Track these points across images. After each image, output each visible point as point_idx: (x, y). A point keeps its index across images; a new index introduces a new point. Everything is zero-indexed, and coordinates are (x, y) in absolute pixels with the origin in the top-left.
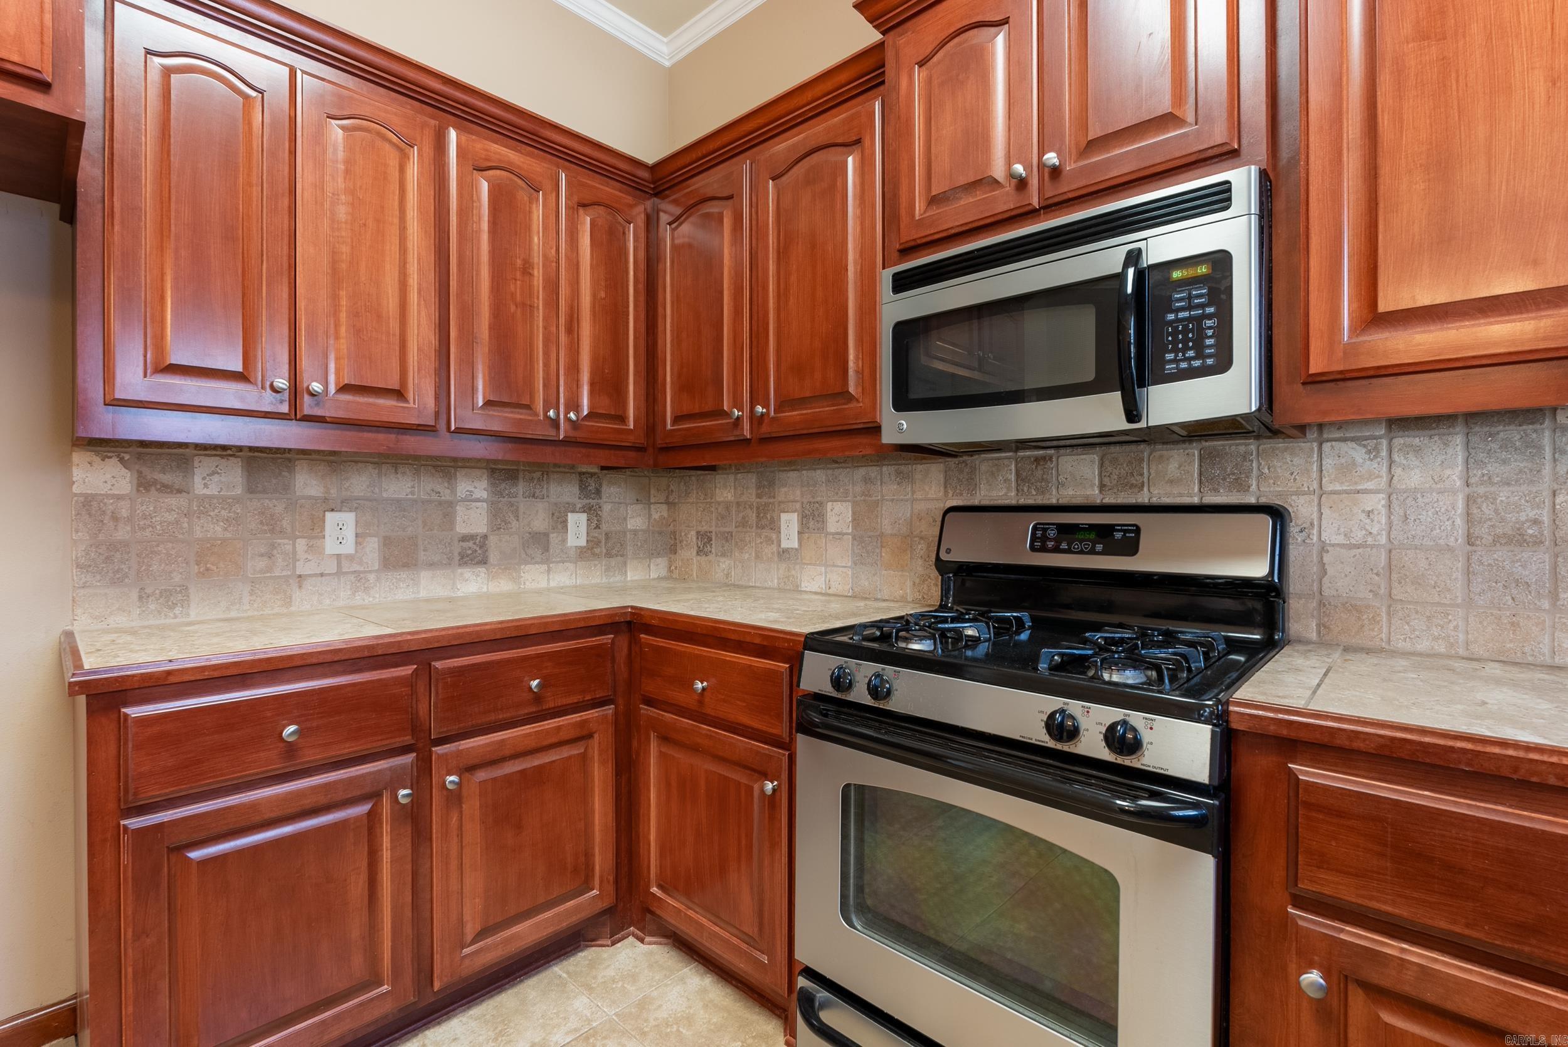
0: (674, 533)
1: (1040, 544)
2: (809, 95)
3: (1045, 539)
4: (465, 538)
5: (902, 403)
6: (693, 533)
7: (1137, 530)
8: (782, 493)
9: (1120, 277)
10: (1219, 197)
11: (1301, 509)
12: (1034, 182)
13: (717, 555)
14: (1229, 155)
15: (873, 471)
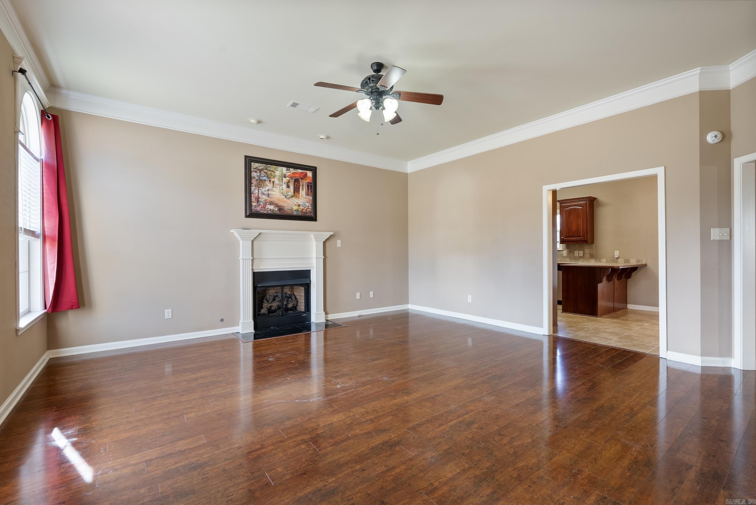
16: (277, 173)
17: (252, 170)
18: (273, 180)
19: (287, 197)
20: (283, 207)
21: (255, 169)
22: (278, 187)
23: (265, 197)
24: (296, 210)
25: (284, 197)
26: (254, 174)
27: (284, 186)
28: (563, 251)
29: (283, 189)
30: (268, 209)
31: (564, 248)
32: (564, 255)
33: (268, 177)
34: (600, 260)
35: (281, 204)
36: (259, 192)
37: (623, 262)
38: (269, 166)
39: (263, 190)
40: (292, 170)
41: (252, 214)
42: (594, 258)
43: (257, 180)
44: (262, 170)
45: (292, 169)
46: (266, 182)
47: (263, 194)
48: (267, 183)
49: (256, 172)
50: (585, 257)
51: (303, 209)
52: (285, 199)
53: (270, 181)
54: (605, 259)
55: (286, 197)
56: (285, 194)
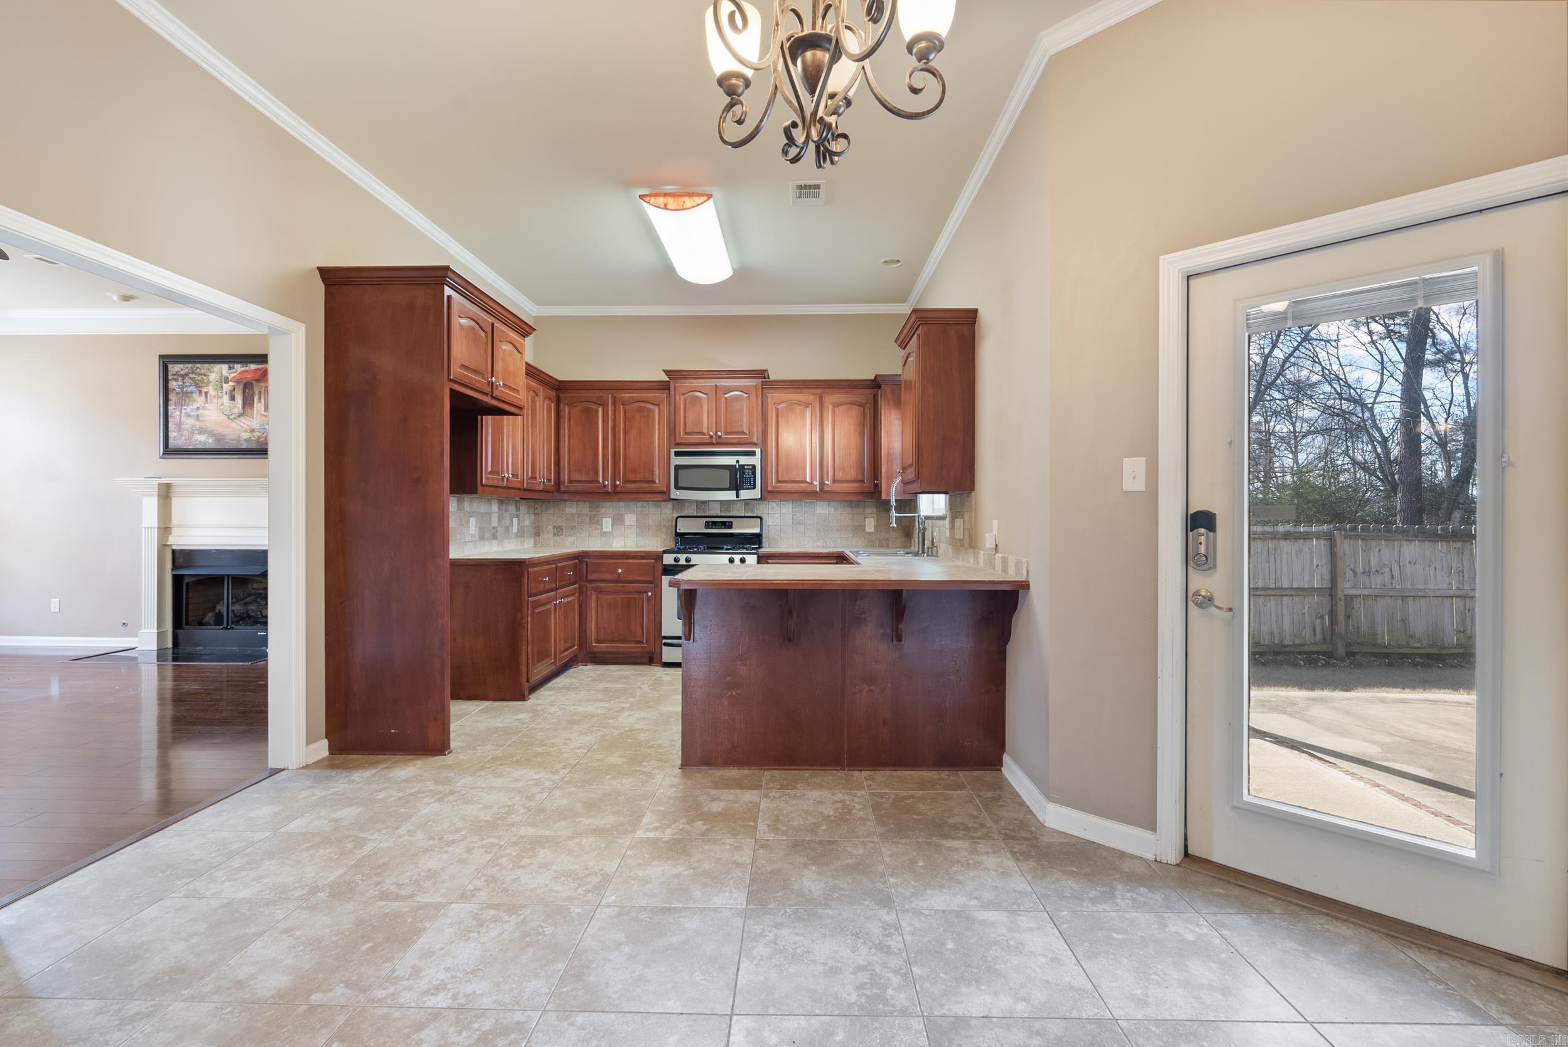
0: (538, 527)
1: (707, 525)
2: (640, 384)
3: (708, 525)
4: (494, 528)
5: (677, 487)
6: (551, 527)
7: (732, 522)
8: (603, 510)
9: (735, 465)
10: (753, 454)
11: (765, 517)
12: (714, 437)
13: (566, 536)
14: (755, 445)
15: (645, 504)
16: (213, 377)
17: (170, 377)
18: (205, 390)
19: (231, 417)
20: (224, 436)
21: (175, 375)
22: (215, 400)
23: (192, 421)
24: (246, 440)
25: (225, 418)
26: (173, 384)
27: (226, 398)
29: (222, 404)
30: (195, 441)
33: (197, 386)
35: (219, 430)
36: (181, 413)
38: (198, 365)
39: (189, 409)
40: (239, 368)
41: (169, 451)
43: (177, 393)
44: (186, 375)
45: (239, 365)
46: (194, 394)
47: (189, 416)
48: (196, 396)
49: (176, 380)
51: (259, 437)
52: (228, 422)
53: (200, 392)
55: (229, 418)
56: (227, 413)
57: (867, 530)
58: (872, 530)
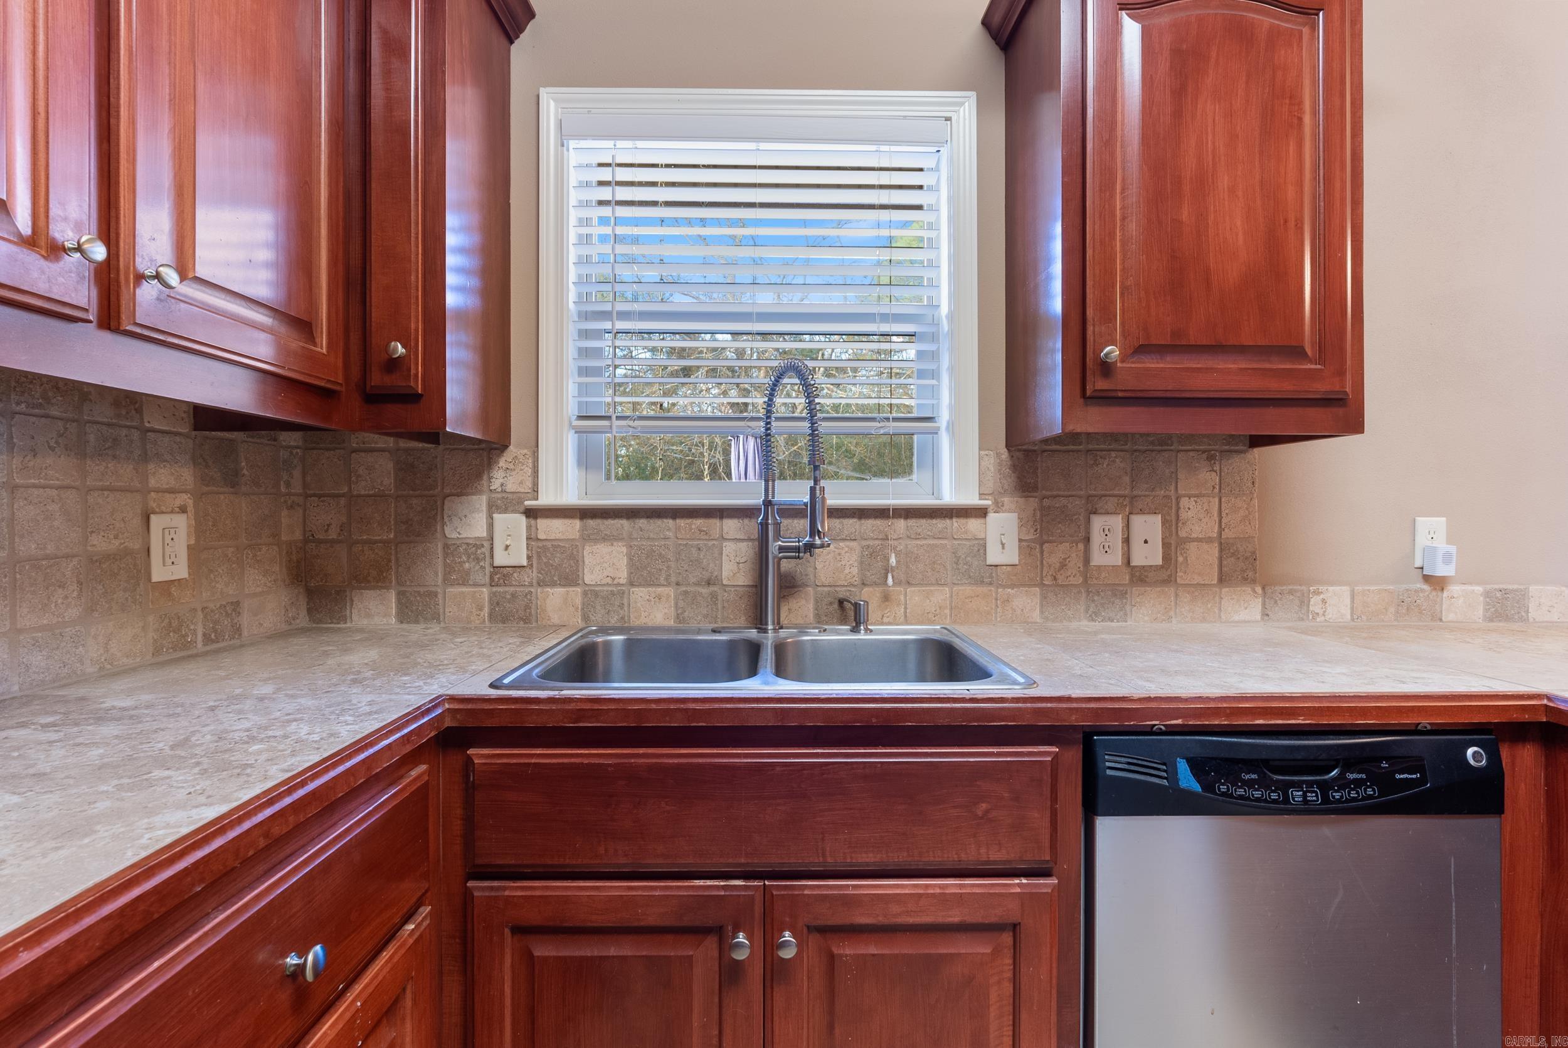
28: (981, 513)
31: (990, 486)
32: (994, 556)
34: (1304, 602)
37: (1480, 612)
42: (1254, 581)
50: (1181, 578)
54: (1345, 591)
57: (156, 577)
58: (181, 571)
